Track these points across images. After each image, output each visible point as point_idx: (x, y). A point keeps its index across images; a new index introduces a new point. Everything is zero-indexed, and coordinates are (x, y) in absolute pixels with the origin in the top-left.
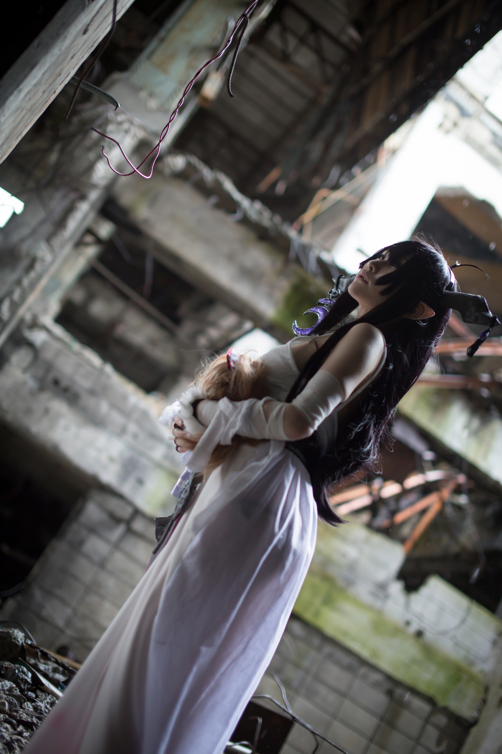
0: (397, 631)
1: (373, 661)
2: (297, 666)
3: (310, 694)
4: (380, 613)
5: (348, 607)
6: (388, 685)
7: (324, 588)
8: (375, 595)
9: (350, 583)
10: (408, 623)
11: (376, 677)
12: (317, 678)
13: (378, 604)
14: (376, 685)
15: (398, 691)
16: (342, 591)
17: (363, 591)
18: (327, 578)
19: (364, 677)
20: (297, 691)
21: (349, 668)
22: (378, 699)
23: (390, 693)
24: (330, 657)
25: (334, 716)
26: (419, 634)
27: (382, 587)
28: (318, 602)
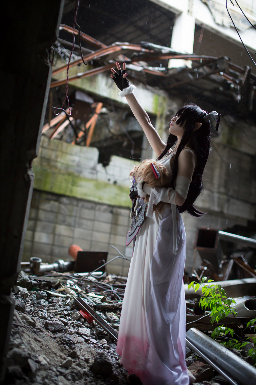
0: (106, 185)
1: (100, 201)
2: (71, 216)
3: (80, 225)
4: (96, 180)
5: (83, 183)
6: (110, 209)
7: (70, 179)
8: (92, 173)
9: (80, 172)
10: (109, 180)
11: (105, 207)
12: (81, 218)
13: (94, 177)
14: (105, 211)
15: (115, 210)
16: (78, 177)
17: (86, 174)
18: (70, 174)
19: (99, 210)
20: (74, 227)
21: (92, 208)
22: (108, 216)
23: (112, 212)
24: (83, 206)
25: (93, 230)
26: (115, 183)
27: (94, 169)
28: (70, 186)
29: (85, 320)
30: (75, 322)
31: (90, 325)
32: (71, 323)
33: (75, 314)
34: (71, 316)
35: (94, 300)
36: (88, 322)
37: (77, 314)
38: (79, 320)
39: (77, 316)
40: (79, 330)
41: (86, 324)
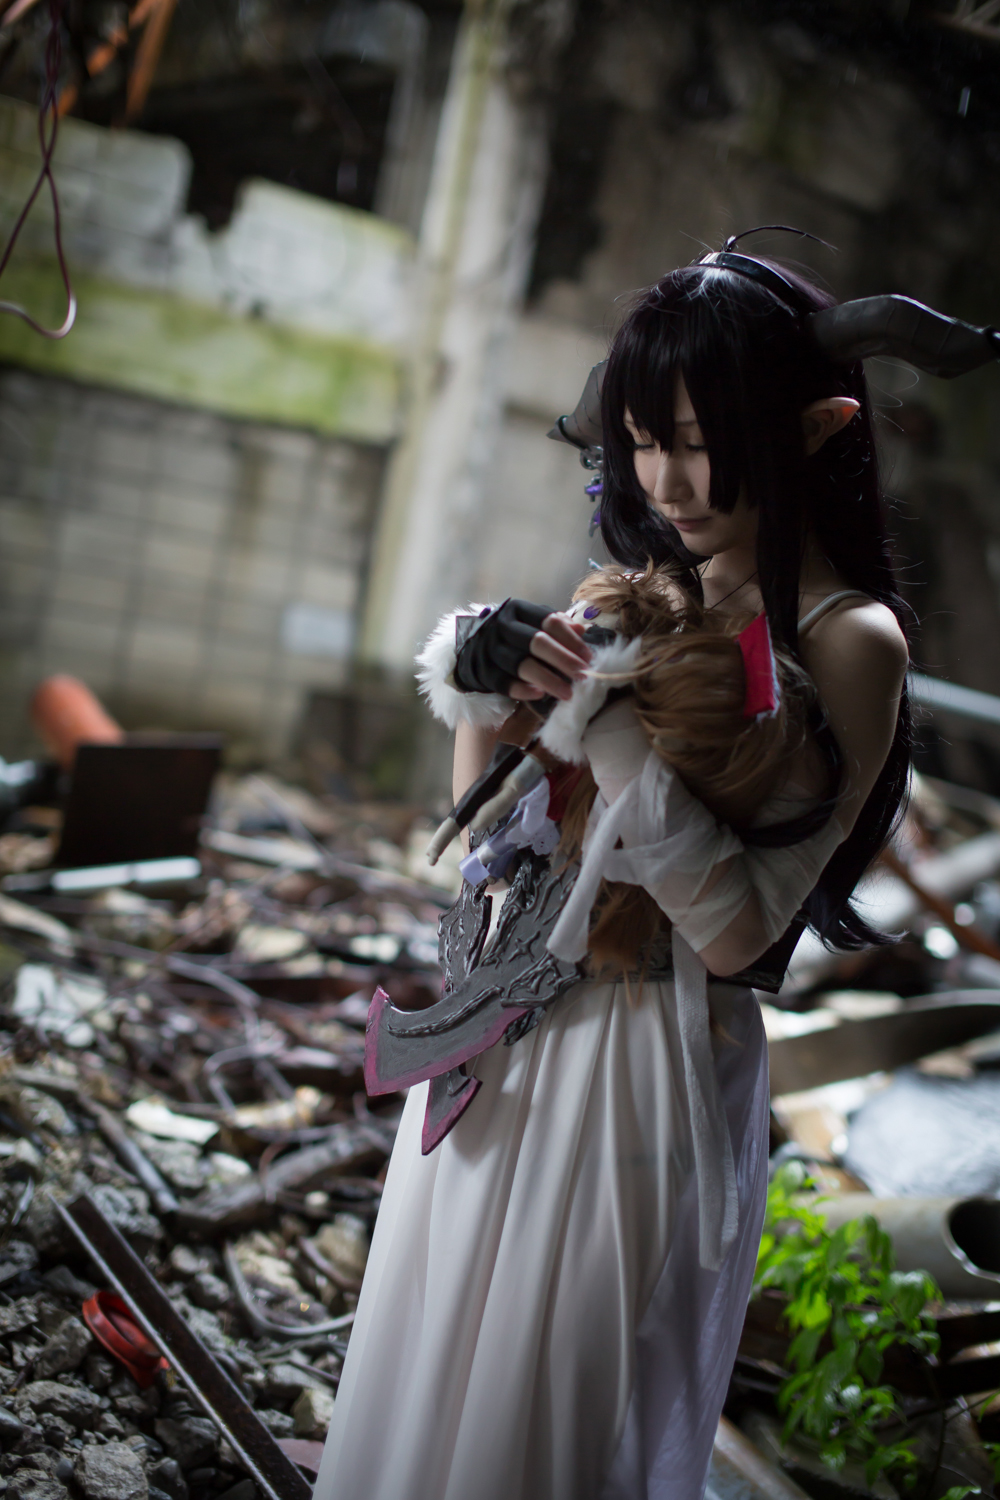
0: (214, 321)
1: (183, 395)
3: (87, 505)
4: (167, 296)
5: (110, 309)
6: (226, 433)
7: (48, 284)
9: (96, 255)
10: (228, 298)
11: (200, 425)
13: (160, 279)
14: (204, 441)
17: (126, 264)
19: (181, 435)
20: (61, 507)
23: (235, 447)
24: (104, 419)
25: (143, 525)
26: (257, 312)
27: (159, 241)
29: (119, 1372)
30: (64, 1396)
31: (144, 1399)
32: (36, 1401)
33: (65, 1332)
34: (42, 1341)
35: (166, 1166)
36: (132, 1378)
37: (72, 1332)
38: (81, 1369)
39: (73, 1345)
40: (83, 1469)
41: (124, 1394)
